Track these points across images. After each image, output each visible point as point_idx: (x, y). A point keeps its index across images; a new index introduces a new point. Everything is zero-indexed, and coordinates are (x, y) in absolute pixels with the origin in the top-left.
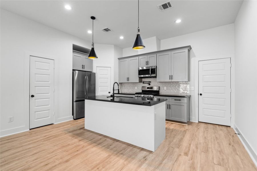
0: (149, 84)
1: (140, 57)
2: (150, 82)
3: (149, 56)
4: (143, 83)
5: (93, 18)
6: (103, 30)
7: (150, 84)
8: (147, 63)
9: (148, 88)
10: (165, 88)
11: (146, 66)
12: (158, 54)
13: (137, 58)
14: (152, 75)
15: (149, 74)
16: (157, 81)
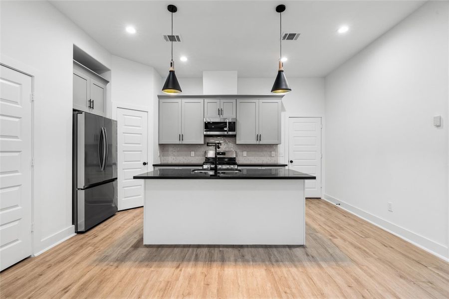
0: (219, 148)
1: (206, 100)
2: (220, 143)
3: (223, 101)
4: (208, 145)
5: (172, 9)
6: (165, 36)
7: (220, 146)
8: (220, 112)
10: (245, 154)
11: (218, 117)
12: (239, 100)
13: (201, 100)
14: (230, 133)
15: (225, 131)
16: (238, 143)
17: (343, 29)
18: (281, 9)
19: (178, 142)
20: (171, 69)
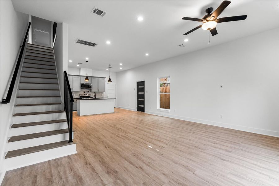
1: (81, 77)
11: (86, 83)
12: (92, 78)
13: (80, 77)
14: (90, 88)
15: (88, 87)
16: (92, 91)
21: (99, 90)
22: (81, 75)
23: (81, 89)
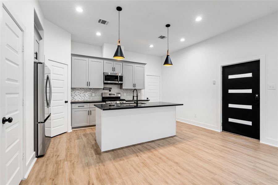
0: (110, 91)
1: (105, 61)
2: (111, 88)
3: (115, 63)
4: (103, 89)
5: (119, 9)
8: (114, 69)
9: (110, 94)
10: (125, 94)
11: (112, 72)
12: (124, 64)
13: (102, 61)
14: (119, 82)
15: (118, 81)
16: (123, 88)
17: (183, 40)
18: (168, 26)
19: (86, 87)
20: (119, 44)
21: (134, 85)
22: (104, 57)
23: (105, 83)
